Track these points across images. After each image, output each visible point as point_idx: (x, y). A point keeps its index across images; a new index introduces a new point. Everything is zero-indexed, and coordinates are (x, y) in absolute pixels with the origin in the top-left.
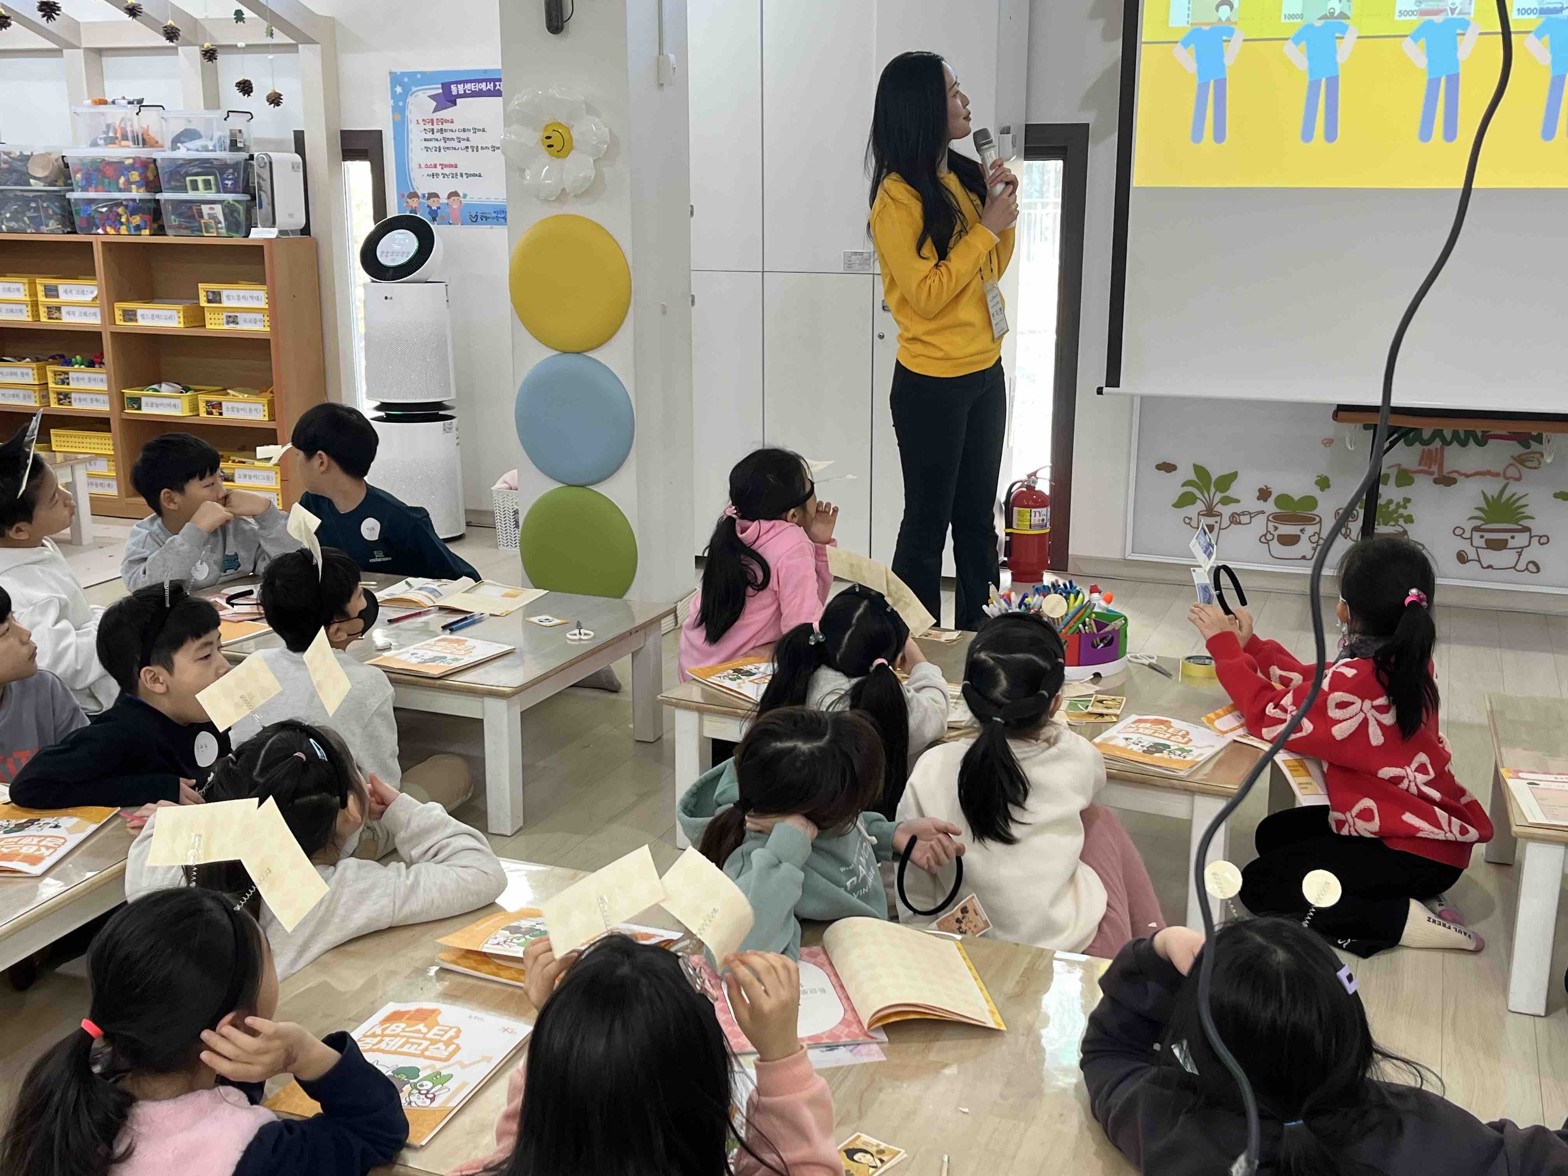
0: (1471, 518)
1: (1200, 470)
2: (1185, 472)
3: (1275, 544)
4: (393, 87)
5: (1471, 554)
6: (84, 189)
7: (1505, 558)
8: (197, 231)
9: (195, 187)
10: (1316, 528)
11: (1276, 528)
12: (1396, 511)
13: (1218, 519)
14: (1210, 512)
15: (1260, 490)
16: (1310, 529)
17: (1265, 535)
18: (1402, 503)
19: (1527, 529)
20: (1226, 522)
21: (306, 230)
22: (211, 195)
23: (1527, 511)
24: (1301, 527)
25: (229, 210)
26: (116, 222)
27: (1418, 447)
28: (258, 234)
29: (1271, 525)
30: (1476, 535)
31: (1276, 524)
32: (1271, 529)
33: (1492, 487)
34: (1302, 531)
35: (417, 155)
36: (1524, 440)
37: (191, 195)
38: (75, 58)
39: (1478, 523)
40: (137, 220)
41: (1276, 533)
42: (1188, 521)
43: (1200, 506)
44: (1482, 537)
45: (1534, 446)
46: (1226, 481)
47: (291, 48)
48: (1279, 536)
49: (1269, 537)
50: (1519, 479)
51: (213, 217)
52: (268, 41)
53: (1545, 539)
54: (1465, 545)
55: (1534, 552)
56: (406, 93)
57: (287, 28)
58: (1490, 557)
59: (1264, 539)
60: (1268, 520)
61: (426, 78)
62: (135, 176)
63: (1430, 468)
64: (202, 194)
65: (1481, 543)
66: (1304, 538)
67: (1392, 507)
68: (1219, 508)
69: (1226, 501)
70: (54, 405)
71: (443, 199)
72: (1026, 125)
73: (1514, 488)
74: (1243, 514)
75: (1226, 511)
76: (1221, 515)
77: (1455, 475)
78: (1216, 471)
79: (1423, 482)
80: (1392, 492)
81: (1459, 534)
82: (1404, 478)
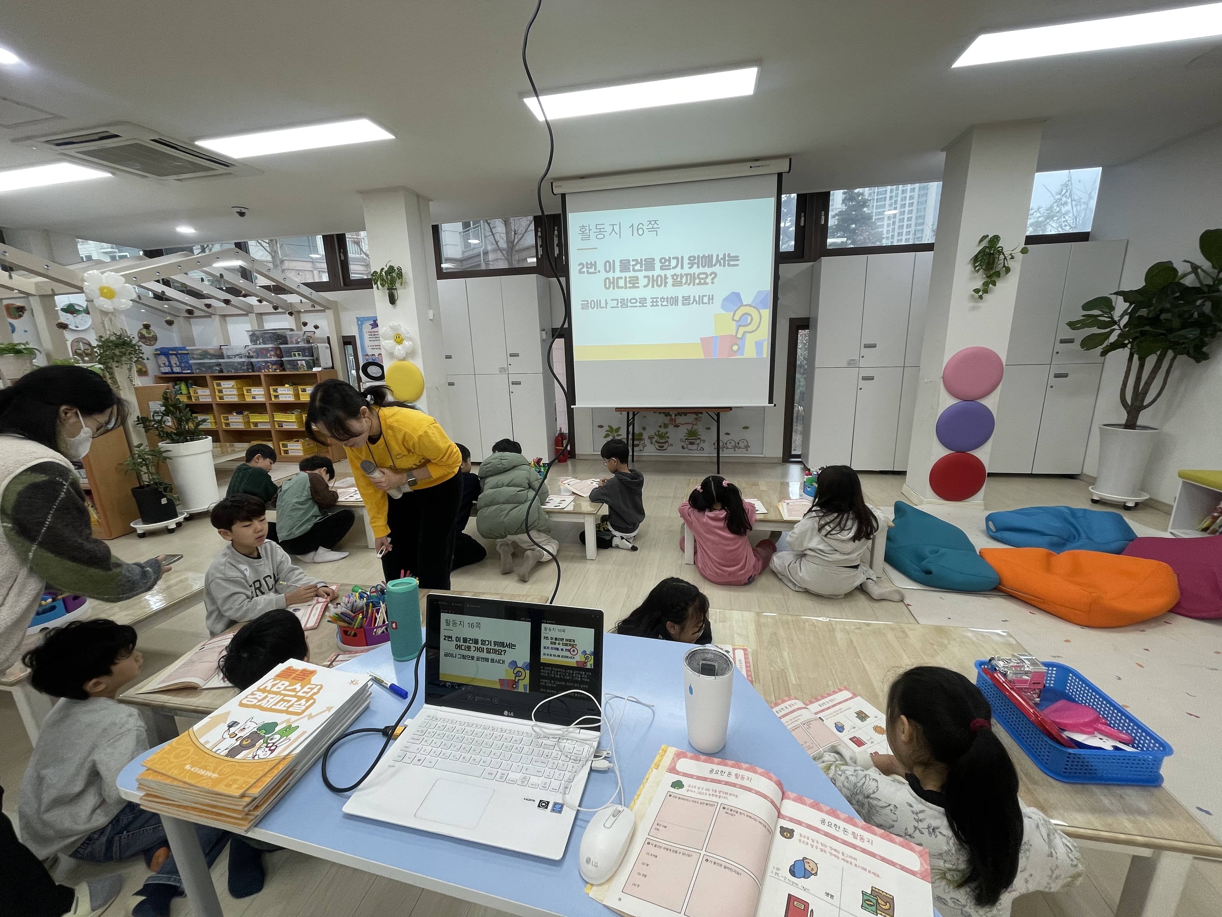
0: (684, 436)
1: (610, 427)
2: (606, 428)
4: (358, 321)
5: (686, 446)
6: (257, 358)
7: (694, 447)
8: (297, 369)
9: (295, 355)
10: (644, 442)
12: (664, 435)
18: (666, 433)
19: (699, 438)
21: (333, 367)
22: (301, 358)
23: (699, 433)
25: (307, 362)
26: (268, 368)
27: (669, 419)
28: (315, 369)
30: (687, 441)
33: (689, 427)
34: (640, 443)
35: (367, 342)
36: (697, 413)
37: (294, 358)
38: (253, 316)
39: (687, 437)
40: (274, 367)
45: (700, 415)
46: (618, 429)
47: (324, 311)
50: (696, 424)
51: (302, 365)
52: (313, 309)
53: (704, 441)
54: (683, 444)
55: (702, 445)
56: (362, 323)
57: (319, 304)
58: (690, 447)
61: (368, 319)
62: (272, 353)
63: (672, 423)
64: (297, 358)
65: (688, 443)
66: (640, 445)
70: (252, 427)
71: (377, 356)
72: (552, 329)
73: (695, 427)
77: (679, 424)
78: (615, 427)
79: (671, 427)
80: (663, 430)
81: (681, 440)
82: (666, 426)
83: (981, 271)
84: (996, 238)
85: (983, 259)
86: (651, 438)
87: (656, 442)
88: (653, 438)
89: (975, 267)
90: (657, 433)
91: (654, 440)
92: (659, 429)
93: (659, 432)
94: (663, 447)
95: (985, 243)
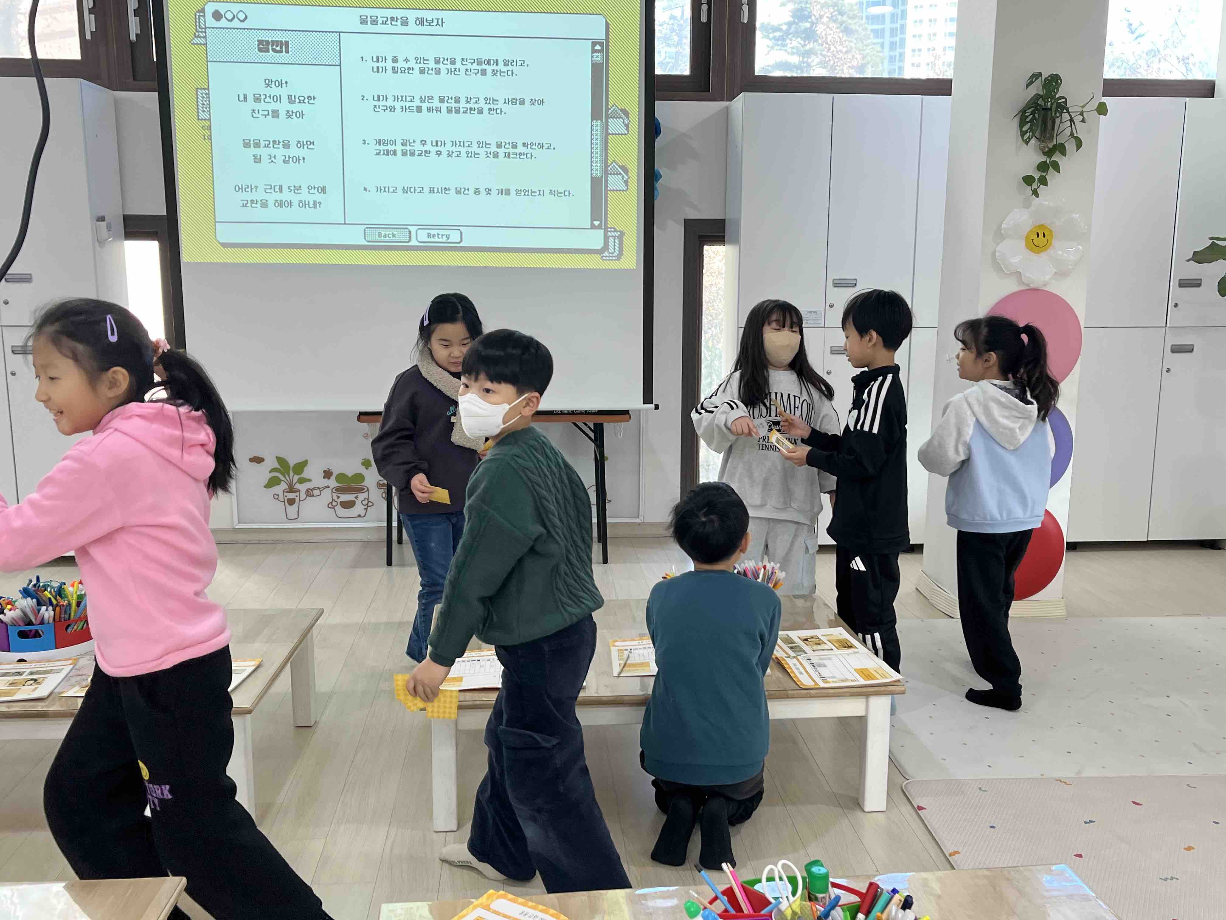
1: (280, 460)
2: (271, 462)
3: (339, 509)
10: (365, 495)
11: (338, 497)
13: (298, 494)
14: (291, 489)
15: (325, 472)
16: (362, 496)
17: (331, 503)
20: (303, 496)
24: (355, 495)
29: (334, 495)
31: (339, 495)
32: (335, 498)
34: (356, 498)
41: (339, 501)
42: (276, 497)
43: (283, 486)
46: (300, 467)
48: (341, 503)
49: (334, 504)
59: (331, 505)
60: (332, 492)
66: (358, 502)
68: (298, 486)
69: (302, 481)
72: (126, 216)
74: (314, 489)
75: (303, 487)
76: (299, 491)
78: (292, 462)
83: (1033, 141)
84: (1054, 81)
85: (1034, 117)
89: (1023, 134)
95: (1036, 89)
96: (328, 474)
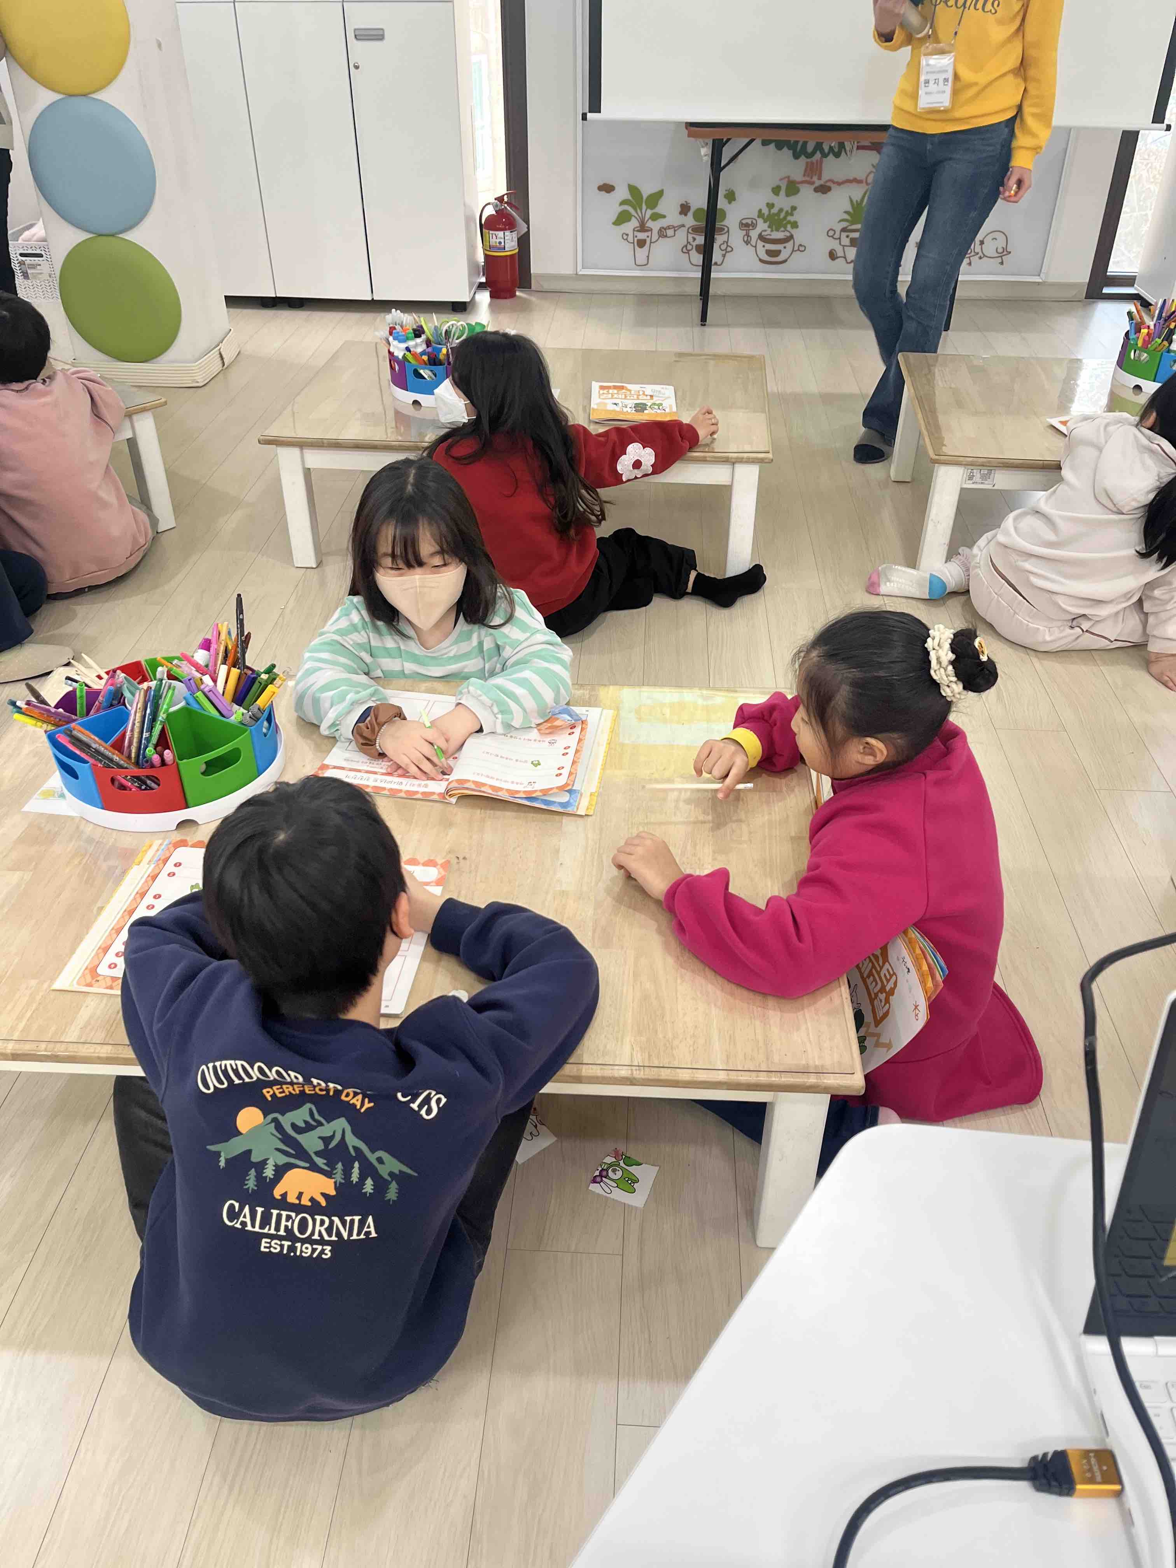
0: (840, 221)
1: (634, 190)
2: (622, 193)
3: (693, 253)
5: (840, 252)
10: (725, 237)
11: (694, 239)
12: (785, 218)
13: (649, 234)
14: (643, 228)
15: (682, 206)
16: (720, 238)
17: (686, 246)
18: (790, 211)
20: (655, 236)
27: (803, 160)
29: (690, 236)
30: (844, 235)
31: (694, 236)
32: (690, 240)
33: (857, 193)
39: (844, 224)
41: (694, 244)
42: (625, 236)
43: (634, 223)
44: (847, 236)
46: (655, 198)
48: (697, 246)
49: (689, 247)
54: (834, 245)
59: (685, 249)
60: (688, 232)
63: (812, 178)
65: (846, 241)
67: (782, 215)
68: (650, 224)
69: (656, 217)
74: (669, 228)
75: (655, 226)
76: (651, 230)
77: (828, 184)
78: (647, 190)
79: (806, 191)
80: (782, 202)
81: (831, 233)
82: (792, 188)
86: (746, 226)
87: (761, 237)
88: (754, 226)
90: (765, 211)
91: (754, 234)
92: (772, 198)
93: (770, 206)
94: (777, 253)
96: (685, 209)
